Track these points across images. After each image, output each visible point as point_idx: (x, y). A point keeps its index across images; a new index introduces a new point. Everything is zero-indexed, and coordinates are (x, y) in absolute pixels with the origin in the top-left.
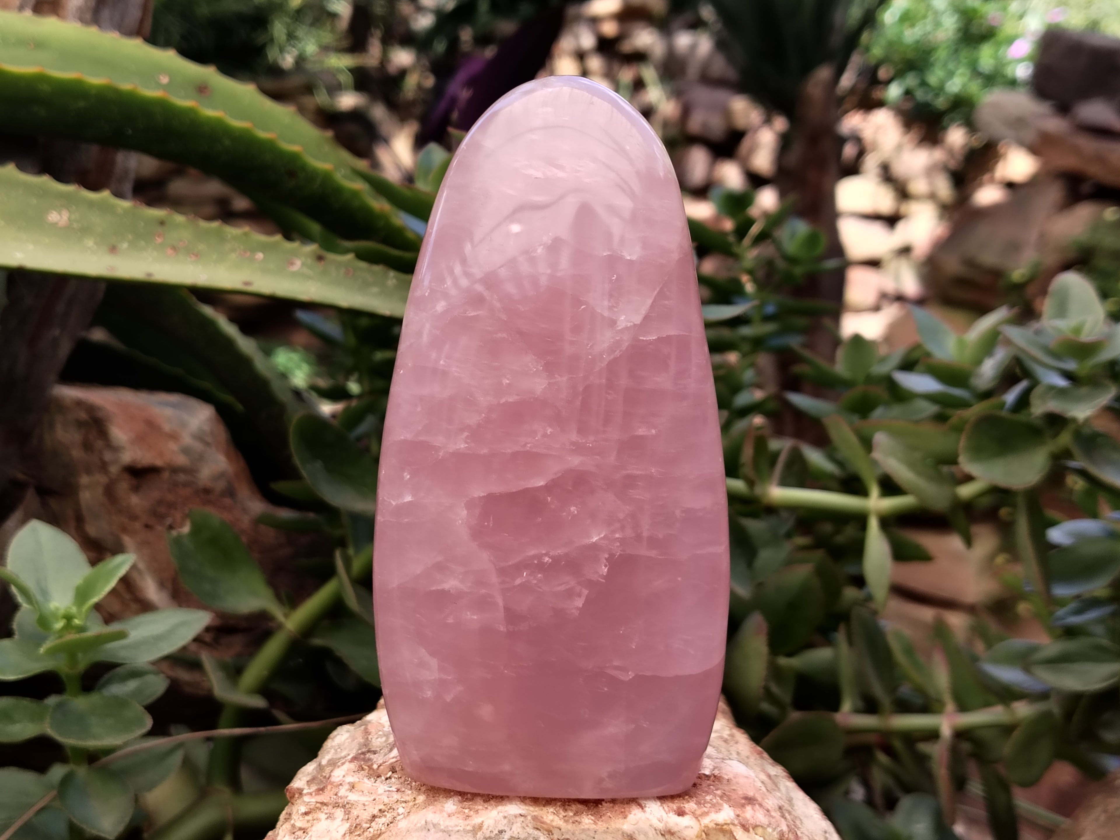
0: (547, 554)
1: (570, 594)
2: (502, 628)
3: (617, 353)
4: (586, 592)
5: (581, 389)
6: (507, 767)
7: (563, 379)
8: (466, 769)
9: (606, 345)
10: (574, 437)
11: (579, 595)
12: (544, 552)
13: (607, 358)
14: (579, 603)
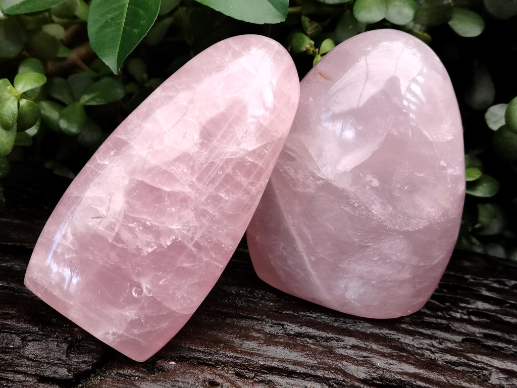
0: (149, 221)
1: (148, 244)
2: (110, 241)
3: (233, 157)
4: (155, 247)
5: (209, 161)
6: (71, 303)
7: (205, 153)
8: (53, 293)
9: (230, 150)
10: (194, 179)
11: (152, 247)
12: (149, 219)
13: (228, 156)
14: (150, 250)
